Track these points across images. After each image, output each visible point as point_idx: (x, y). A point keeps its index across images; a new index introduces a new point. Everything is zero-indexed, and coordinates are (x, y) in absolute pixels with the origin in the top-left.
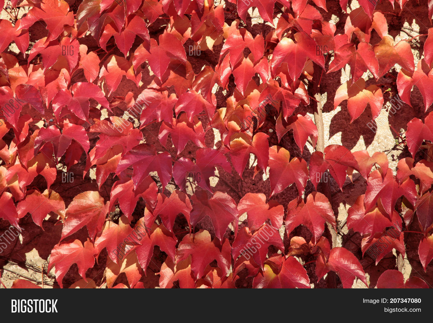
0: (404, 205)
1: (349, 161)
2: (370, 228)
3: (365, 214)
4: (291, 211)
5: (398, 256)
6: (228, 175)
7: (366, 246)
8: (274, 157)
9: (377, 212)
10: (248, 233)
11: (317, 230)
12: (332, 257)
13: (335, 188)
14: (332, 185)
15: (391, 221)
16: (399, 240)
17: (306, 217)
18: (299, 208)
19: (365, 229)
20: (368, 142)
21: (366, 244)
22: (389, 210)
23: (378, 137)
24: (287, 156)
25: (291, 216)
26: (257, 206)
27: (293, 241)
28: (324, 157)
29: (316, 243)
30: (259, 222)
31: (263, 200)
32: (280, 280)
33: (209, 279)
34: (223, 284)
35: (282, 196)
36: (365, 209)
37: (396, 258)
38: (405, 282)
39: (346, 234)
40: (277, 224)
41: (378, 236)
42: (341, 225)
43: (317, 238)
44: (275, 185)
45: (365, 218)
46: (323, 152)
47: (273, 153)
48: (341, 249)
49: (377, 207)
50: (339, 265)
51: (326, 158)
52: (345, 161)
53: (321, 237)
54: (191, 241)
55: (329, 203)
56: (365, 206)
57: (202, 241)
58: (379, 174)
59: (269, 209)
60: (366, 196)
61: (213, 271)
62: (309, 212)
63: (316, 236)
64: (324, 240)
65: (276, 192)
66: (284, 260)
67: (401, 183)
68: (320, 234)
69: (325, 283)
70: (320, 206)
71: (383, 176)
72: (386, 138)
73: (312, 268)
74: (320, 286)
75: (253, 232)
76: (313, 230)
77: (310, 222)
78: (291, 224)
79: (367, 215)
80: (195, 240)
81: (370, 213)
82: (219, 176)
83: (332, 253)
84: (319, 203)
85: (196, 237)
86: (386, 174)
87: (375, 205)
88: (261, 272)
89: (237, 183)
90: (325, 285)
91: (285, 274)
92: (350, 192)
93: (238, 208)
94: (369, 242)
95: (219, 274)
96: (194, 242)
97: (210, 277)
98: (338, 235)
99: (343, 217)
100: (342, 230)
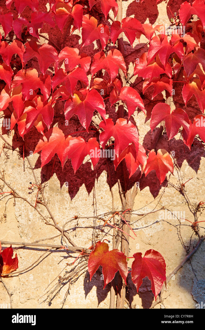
0: (174, 60)
1: (138, 28)
2: (150, 75)
3: (147, 66)
4: (96, 60)
5: (167, 99)
6: (55, 39)
7: (146, 87)
8: (86, 22)
9: (155, 65)
10: (64, 73)
11: (113, 74)
12: (122, 93)
13: (127, 52)
14: (126, 50)
15: (164, 70)
16: (169, 84)
17: (106, 65)
18: (101, 59)
19: (146, 75)
20: (152, 22)
21: (146, 86)
22: (164, 63)
23: (159, 20)
24: (95, 23)
25: (96, 63)
26: (72, 56)
27: (95, 80)
28: (121, 26)
29: (111, 82)
30: (73, 66)
31: (77, 53)
32: (84, 105)
33: (35, 102)
34: (45, 106)
35: (91, 56)
36: (147, 62)
37: (165, 101)
38: (171, 113)
39: (133, 83)
40: (85, 68)
41: (155, 81)
42: (130, 76)
43: (112, 79)
44: (86, 40)
45: (146, 68)
46: (121, 22)
47: (86, 20)
48: (129, 88)
49: (155, 62)
50: (126, 99)
51: (122, 27)
52: (136, 28)
53: (115, 79)
54: (23, 75)
55: (123, 57)
56: (147, 60)
57: (32, 76)
58: (159, 39)
59: (81, 59)
60: (148, 53)
61: (38, 97)
62: (108, 62)
63: (112, 77)
64: (117, 81)
65: (85, 44)
66: (88, 91)
67: (174, 45)
68: (115, 77)
69: (116, 115)
70: (117, 59)
71: (162, 40)
72: (164, 20)
73: (108, 104)
74: (113, 117)
75: (68, 73)
76: (110, 73)
77: (108, 68)
78: (95, 69)
79: (149, 67)
80: (26, 75)
81: (150, 65)
82: (48, 39)
83: (122, 90)
84: (115, 57)
85: (27, 72)
86: (164, 39)
87: (154, 60)
88: (72, 99)
89: (61, 44)
90: (116, 116)
91: (88, 101)
92: (137, 56)
93: (59, 56)
94: (148, 84)
95: (42, 100)
96: (25, 76)
97: (35, 101)
98: (127, 83)
99: (131, 71)
100: (130, 80)
